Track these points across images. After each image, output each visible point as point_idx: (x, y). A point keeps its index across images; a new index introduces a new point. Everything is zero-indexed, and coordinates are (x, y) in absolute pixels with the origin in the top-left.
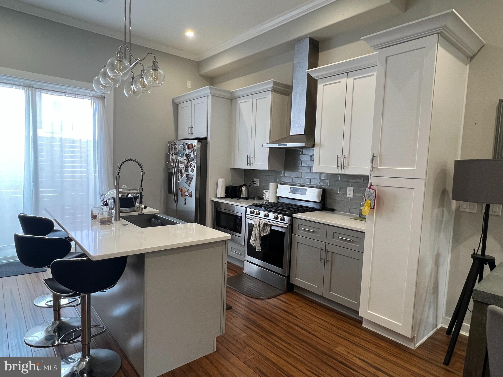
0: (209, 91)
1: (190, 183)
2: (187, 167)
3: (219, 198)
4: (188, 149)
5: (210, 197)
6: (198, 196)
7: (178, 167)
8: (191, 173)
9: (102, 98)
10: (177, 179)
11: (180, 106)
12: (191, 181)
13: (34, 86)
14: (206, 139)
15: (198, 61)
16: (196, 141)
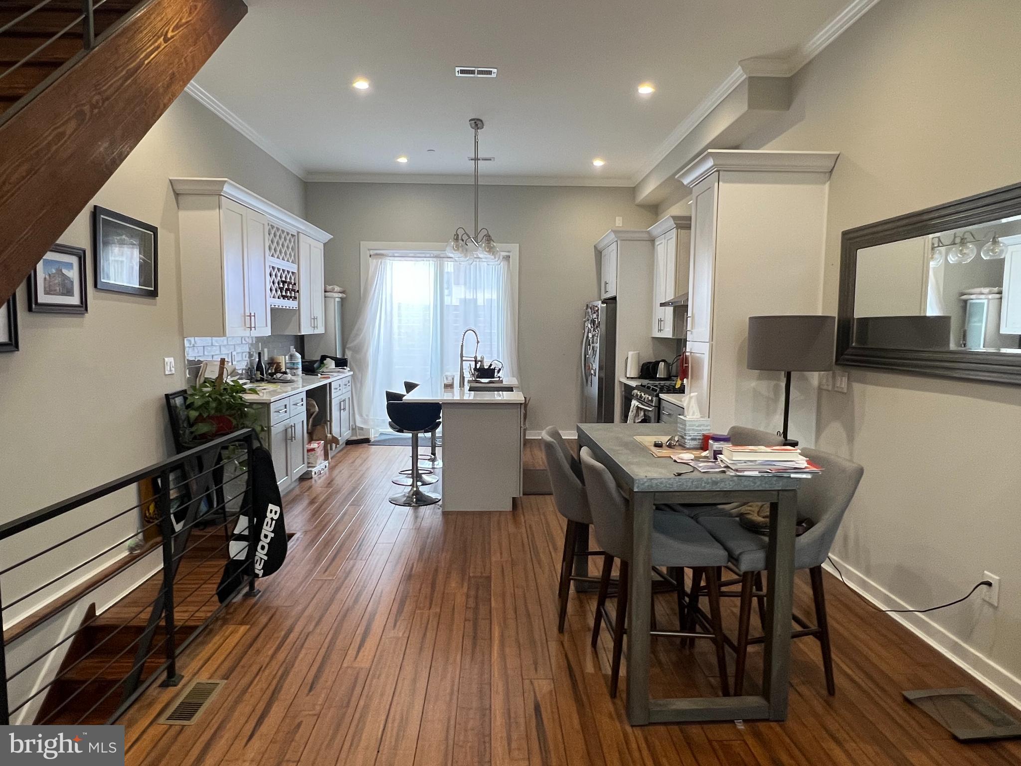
0: (614, 236)
1: (595, 358)
2: (593, 336)
3: (628, 378)
4: (595, 313)
5: (620, 377)
6: (603, 375)
7: (588, 337)
8: (595, 345)
9: (507, 258)
10: (587, 353)
11: (603, 253)
12: (595, 355)
13: (442, 256)
14: (614, 298)
15: (633, 186)
16: (600, 302)
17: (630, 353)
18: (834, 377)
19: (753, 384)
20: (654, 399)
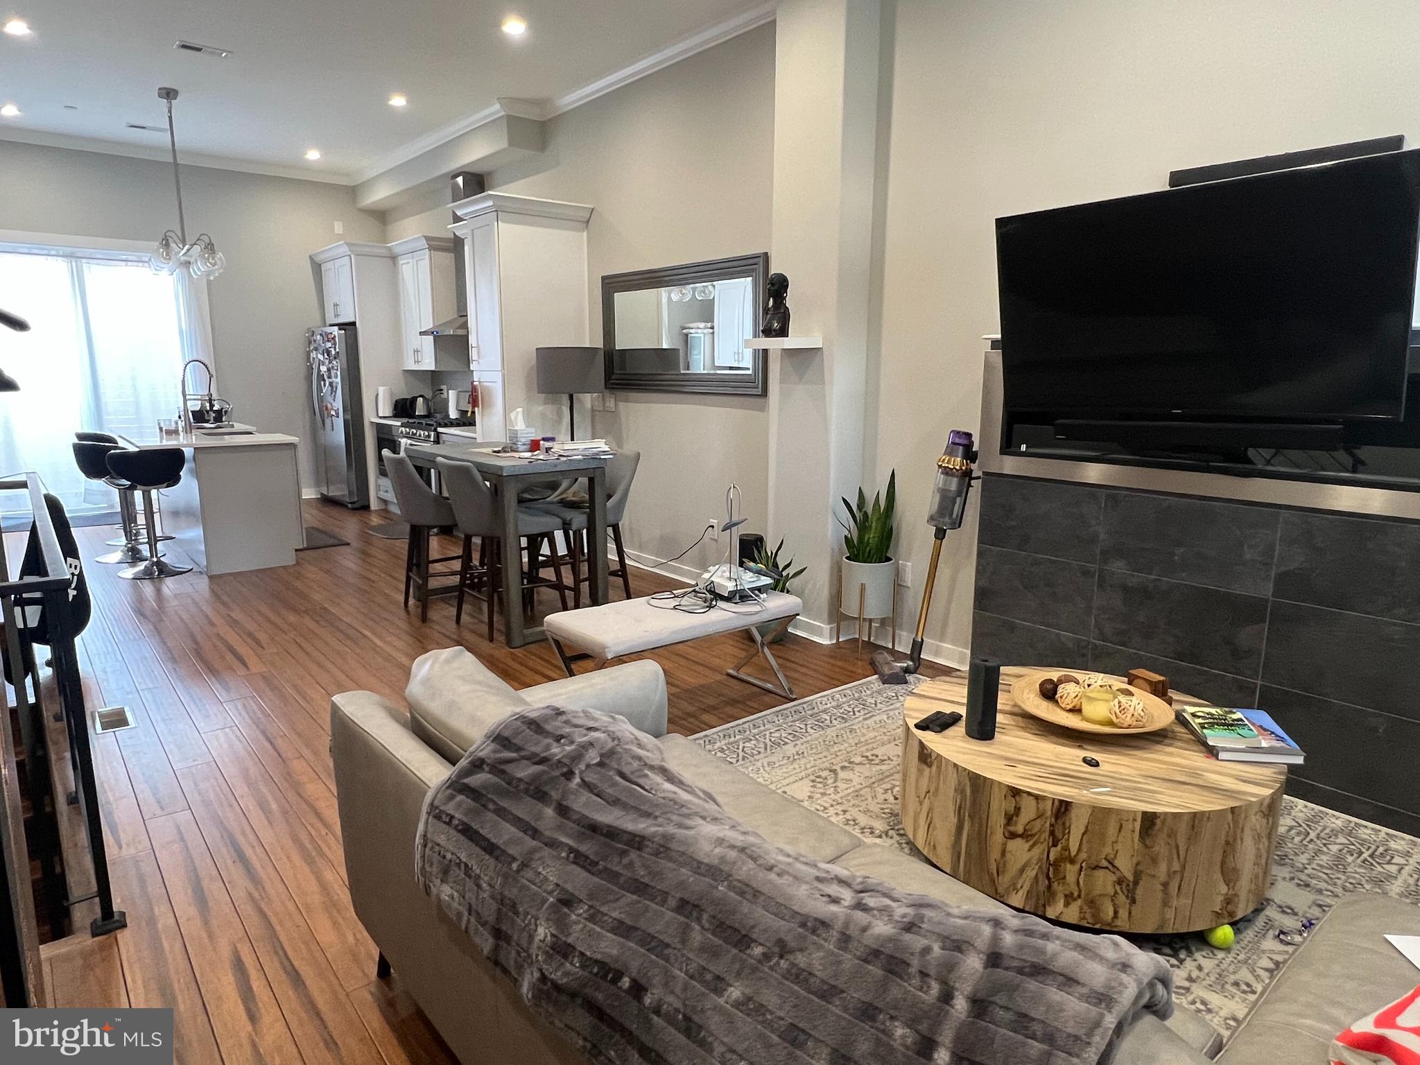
0: (347, 249)
1: (335, 396)
2: (329, 370)
3: (381, 418)
4: (328, 341)
5: (370, 417)
6: (349, 417)
7: (319, 371)
8: (334, 379)
10: (320, 390)
11: (323, 267)
12: (336, 392)
14: (354, 324)
15: (353, 185)
16: (336, 328)
17: (381, 390)
18: (603, 399)
19: (541, 408)
20: (432, 434)
